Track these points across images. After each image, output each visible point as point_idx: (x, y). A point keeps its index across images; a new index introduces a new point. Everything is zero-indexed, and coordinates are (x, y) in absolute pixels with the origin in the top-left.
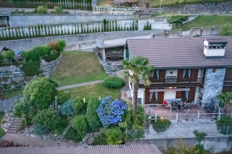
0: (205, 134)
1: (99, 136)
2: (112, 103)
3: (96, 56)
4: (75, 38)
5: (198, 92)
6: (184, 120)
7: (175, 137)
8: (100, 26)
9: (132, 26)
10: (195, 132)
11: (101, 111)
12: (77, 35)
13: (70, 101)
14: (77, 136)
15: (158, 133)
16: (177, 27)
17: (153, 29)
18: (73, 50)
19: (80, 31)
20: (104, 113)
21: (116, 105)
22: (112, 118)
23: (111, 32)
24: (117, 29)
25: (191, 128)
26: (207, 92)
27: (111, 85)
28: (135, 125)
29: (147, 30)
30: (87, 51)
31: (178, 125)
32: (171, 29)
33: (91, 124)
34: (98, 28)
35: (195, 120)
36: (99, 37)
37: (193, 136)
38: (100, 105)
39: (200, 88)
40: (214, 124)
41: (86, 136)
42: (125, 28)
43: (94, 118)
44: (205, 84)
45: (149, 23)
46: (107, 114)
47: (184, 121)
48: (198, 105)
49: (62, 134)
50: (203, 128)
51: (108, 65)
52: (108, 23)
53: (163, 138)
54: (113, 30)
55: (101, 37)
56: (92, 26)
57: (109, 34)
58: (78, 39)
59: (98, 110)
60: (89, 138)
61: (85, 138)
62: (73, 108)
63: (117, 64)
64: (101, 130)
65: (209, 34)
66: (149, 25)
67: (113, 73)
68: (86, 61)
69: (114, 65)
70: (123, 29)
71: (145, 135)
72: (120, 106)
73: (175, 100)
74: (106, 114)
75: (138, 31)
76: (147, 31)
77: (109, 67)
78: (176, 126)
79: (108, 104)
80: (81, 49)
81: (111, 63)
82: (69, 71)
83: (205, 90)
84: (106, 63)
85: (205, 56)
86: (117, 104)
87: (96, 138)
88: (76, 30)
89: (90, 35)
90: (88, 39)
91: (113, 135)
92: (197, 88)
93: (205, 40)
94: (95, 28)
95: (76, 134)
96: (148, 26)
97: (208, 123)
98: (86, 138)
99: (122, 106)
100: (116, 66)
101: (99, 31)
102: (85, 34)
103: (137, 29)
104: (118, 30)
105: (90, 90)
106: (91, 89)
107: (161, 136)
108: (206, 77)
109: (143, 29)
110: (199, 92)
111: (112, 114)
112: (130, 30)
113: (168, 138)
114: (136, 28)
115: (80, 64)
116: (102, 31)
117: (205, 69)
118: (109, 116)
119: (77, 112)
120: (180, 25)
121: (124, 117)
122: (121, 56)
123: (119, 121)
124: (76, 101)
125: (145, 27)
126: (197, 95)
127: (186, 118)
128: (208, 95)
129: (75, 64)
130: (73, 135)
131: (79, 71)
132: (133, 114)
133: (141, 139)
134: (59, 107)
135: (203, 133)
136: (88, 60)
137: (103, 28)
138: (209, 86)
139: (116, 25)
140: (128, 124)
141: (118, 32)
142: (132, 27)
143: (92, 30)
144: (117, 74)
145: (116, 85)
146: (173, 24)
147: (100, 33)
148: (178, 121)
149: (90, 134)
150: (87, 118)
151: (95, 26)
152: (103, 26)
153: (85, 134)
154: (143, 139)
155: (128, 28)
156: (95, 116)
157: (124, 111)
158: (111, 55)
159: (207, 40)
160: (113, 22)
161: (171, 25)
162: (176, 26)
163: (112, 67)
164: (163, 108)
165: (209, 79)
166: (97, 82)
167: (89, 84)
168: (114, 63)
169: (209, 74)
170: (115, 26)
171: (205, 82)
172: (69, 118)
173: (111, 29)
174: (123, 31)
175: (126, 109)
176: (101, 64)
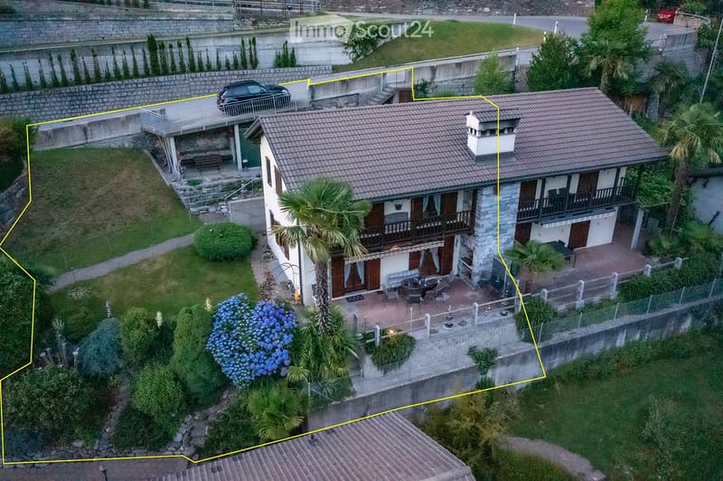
0: (494, 351)
1: (226, 416)
2: (252, 315)
3: (147, 160)
4: (54, 100)
5: (459, 244)
6: (444, 327)
7: (429, 374)
8: (139, 58)
9: (238, 54)
10: (472, 352)
11: (225, 346)
12: (63, 90)
13: (105, 325)
14: (155, 433)
15: (385, 373)
16: (366, 56)
17: (302, 64)
18: (61, 145)
19: (70, 76)
20: (235, 349)
21: (266, 320)
22: (259, 359)
23: (178, 76)
24: (195, 67)
25: (463, 344)
26: (483, 244)
27: (220, 251)
28: (329, 367)
29: (286, 66)
30: (113, 145)
31: (433, 342)
32: (351, 61)
33: (195, 388)
34: (130, 65)
35: (469, 320)
36: (139, 93)
37: (468, 362)
38: (216, 327)
39: (466, 236)
40: (511, 323)
41: (183, 425)
42: (218, 63)
43: (203, 369)
44: (478, 225)
45: (289, 46)
46: (242, 350)
47: (444, 330)
48: (463, 277)
49: (100, 437)
50: (487, 337)
51: (192, 187)
52: (162, 47)
53: (402, 385)
54: (183, 71)
55: (148, 92)
56: (110, 58)
57: (172, 83)
58: (67, 103)
59: (213, 343)
60: (192, 429)
61: (180, 429)
62: (125, 349)
63: (219, 179)
64: (225, 397)
65: (451, 78)
66: (290, 52)
67: (212, 209)
68: (115, 180)
69: (212, 184)
70: (214, 65)
71: (355, 387)
72: (278, 319)
73: (409, 273)
74: (240, 352)
75: (260, 71)
76: (286, 69)
77: (197, 191)
78: (428, 347)
79: (241, 319)
80: (89, 140)
81: (198, 178)
82: (65, 220)
83: (480, 240)
84: (184, 181)
85: (474, 155)
86: (268, 317)
87: (215, 425)
88: (53, 73)
89: (106, 88)
90: (103, 102)
91: (272, 408)
92: (458, 237)
93: (469, 114)
94: (120, 66)
95: (151, 426)
96: (285, 56)
97: (497, 324)
98: (183, 430)
99: (284, 318)
100: (216, 186)
101: (136, 75)
102: (89, 88)
103: (255, 64)
104: (197, 69)
105: (156, 276)
106: (160, 271)
107: (396, 380)
108: (480, 208)
109: (271, 65)
110: (463, 244)
111: (258, 349)
112: (236, 67)
113: (413, 381)
114: (251, 61)
115: (100, 192)
116: (147, 74)
117: (474, 192)
118: (252, 356)
119: (139, 358)
120: (372, 51)
121: (295, 349)
122: (223, 153)
123: (282, 364)
124: (130, 326)
125: (278, 57)
126: (458, 252)
127: (449, 322)
128: (487, 251)
129: (83, 192)
130: (141, 430)
131: (102, 216)
132: (320, 338)
133: (347, 399)
134: (75, 353)
135: (488, 350)
136: (124, 174)
137: (149, 62)
138: (487, 231)
139: (191, 53)
140: (308, 366)
141: (198, 74)
142: (239, 60)
143: (112, 72)
144: (224, 210)
145: (236, 251)
146: (354, 47)
147: (140, 80)
148: (431, 332)
149: (194, 416)
150: (179, 373)
151: (119, 58)
152: (148, 56)
153: (178, 420)
154: (352, 398)
155: (228, 63)
156: (206, 360)
157: (292, 332)
158: (192, 153)
159: (474, 113)
160: (180, 46)
161: (350, 50)
162: (361, 53)
163: (205, 190)
164: (383, 301)
165: (487, 213)
166: (170, 245)
167: (146, 257)
168: (208, 179)
169: (487, 201)
170: (186, 56)
171: (476, 220)
172: (113, 381)
173: (174, 67)
174: (214, 71)
175: (296, 325)
176: (168, 184)
